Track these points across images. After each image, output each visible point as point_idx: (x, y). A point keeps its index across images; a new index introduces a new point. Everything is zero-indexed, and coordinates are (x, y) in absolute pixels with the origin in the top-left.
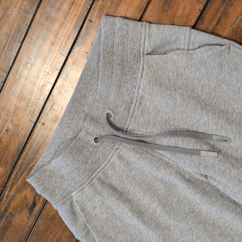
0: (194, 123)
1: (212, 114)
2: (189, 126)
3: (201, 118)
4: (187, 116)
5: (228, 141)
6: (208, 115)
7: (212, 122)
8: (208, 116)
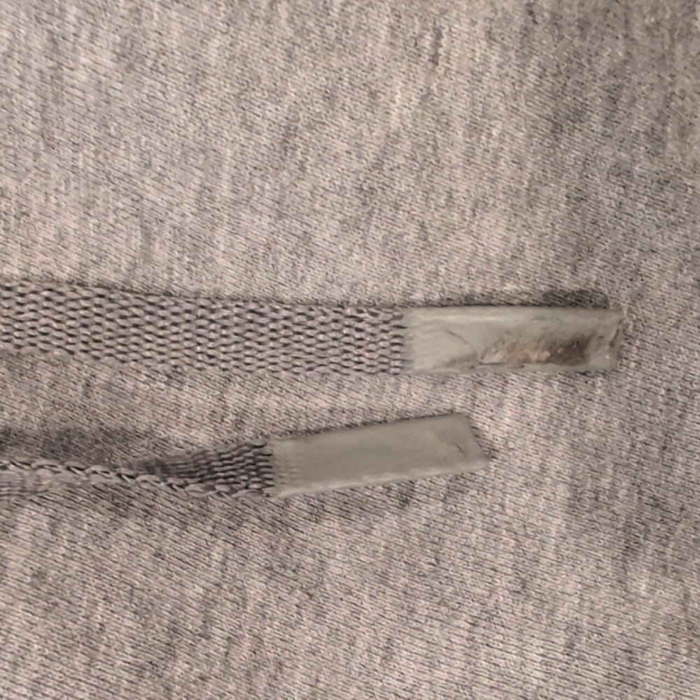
0: (224, 190)
1: (490, 36)
2: (148, 237)
3: (329, 97)
4: (127, 55)
5: (593, 344)
6: (436, 44)
7: (469, 159)
8: (434, 60)
